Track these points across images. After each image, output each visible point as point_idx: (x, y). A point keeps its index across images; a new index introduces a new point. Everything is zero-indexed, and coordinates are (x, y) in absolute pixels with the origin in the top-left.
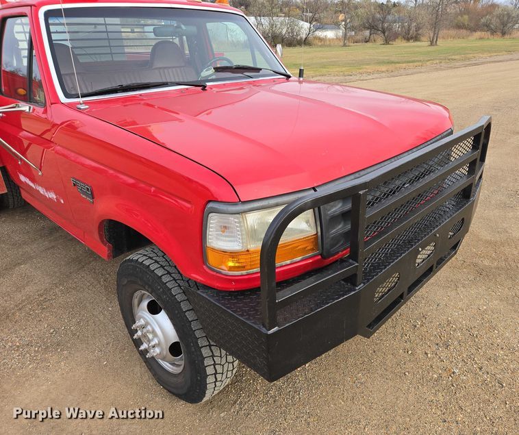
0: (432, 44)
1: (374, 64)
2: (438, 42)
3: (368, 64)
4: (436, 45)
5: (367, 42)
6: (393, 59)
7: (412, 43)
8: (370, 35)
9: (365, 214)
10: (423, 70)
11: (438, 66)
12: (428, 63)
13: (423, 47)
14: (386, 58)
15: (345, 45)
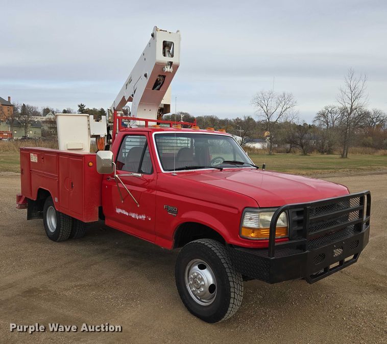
0: (343, 157)
1: (296, 168)
2: (348, 156)
3: (290, 169)
4: (346, 157)
5: (288, 152)
6: (310, 166)
7: (325, 156)
8: (291, 147)
9: (309, 218)
10: (336, 175)
11: (349, 174)
12: (340, 170)
13: (336, 158)
14: (305, 165)
15: (270, 154)
